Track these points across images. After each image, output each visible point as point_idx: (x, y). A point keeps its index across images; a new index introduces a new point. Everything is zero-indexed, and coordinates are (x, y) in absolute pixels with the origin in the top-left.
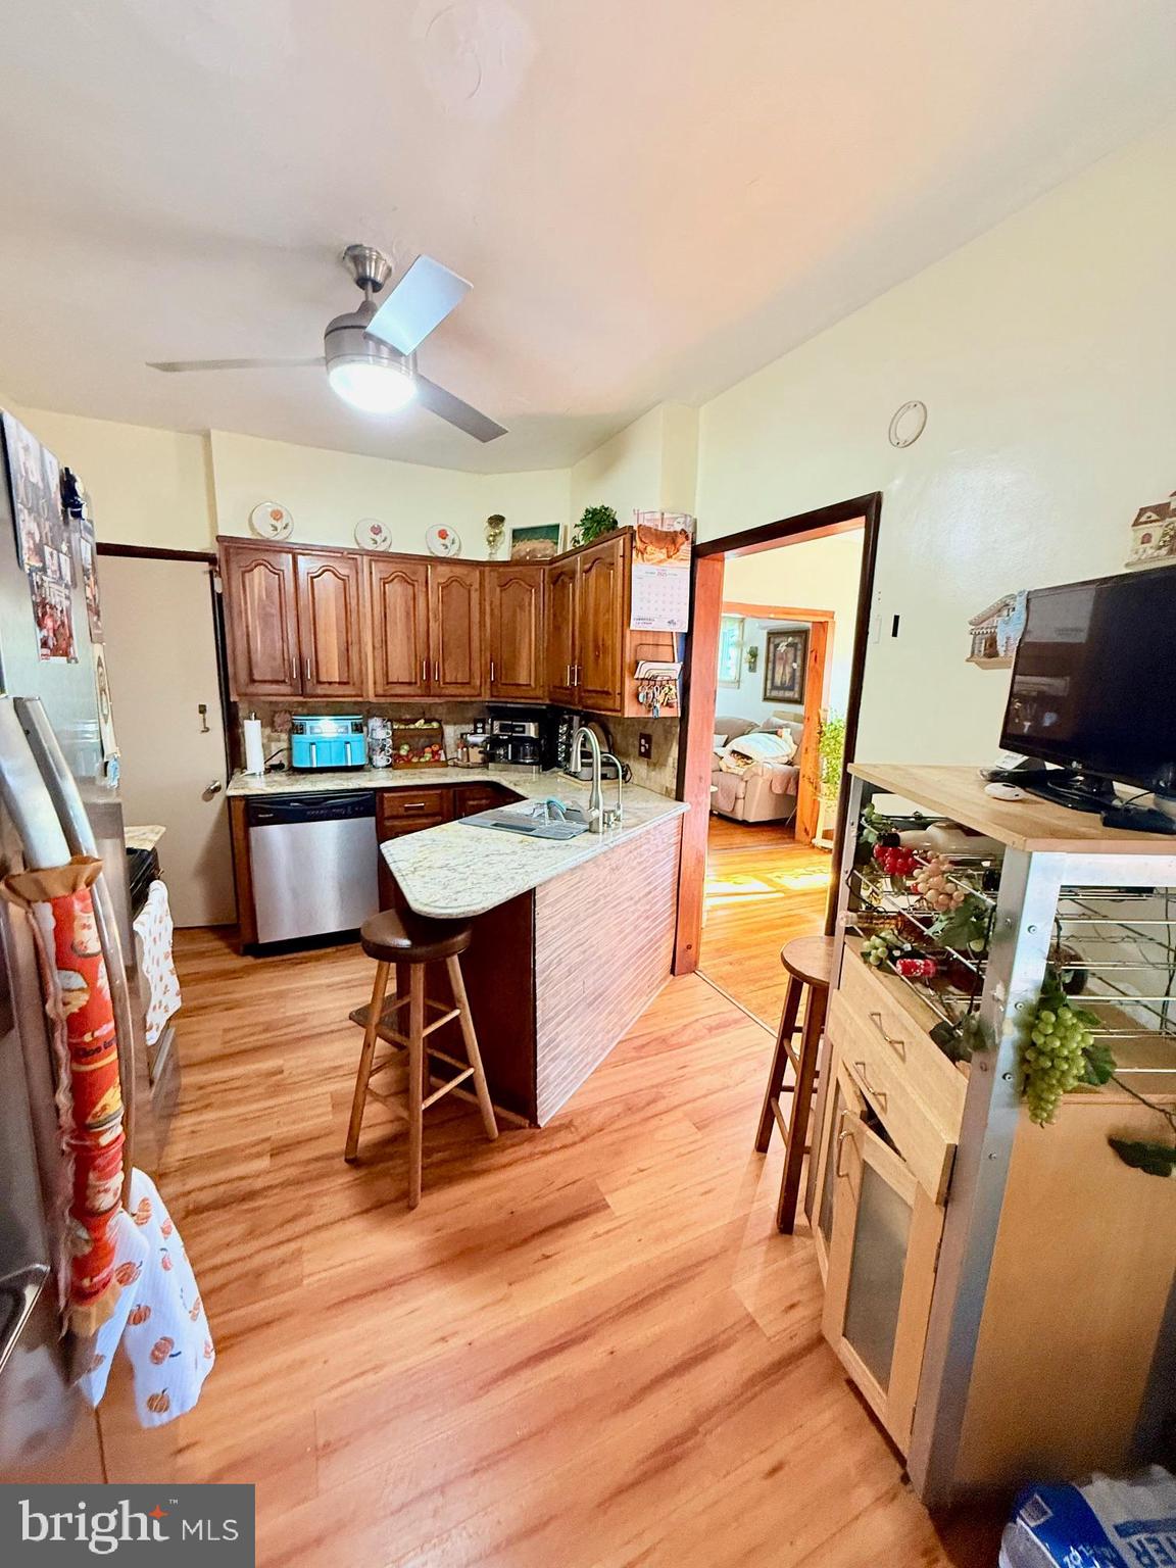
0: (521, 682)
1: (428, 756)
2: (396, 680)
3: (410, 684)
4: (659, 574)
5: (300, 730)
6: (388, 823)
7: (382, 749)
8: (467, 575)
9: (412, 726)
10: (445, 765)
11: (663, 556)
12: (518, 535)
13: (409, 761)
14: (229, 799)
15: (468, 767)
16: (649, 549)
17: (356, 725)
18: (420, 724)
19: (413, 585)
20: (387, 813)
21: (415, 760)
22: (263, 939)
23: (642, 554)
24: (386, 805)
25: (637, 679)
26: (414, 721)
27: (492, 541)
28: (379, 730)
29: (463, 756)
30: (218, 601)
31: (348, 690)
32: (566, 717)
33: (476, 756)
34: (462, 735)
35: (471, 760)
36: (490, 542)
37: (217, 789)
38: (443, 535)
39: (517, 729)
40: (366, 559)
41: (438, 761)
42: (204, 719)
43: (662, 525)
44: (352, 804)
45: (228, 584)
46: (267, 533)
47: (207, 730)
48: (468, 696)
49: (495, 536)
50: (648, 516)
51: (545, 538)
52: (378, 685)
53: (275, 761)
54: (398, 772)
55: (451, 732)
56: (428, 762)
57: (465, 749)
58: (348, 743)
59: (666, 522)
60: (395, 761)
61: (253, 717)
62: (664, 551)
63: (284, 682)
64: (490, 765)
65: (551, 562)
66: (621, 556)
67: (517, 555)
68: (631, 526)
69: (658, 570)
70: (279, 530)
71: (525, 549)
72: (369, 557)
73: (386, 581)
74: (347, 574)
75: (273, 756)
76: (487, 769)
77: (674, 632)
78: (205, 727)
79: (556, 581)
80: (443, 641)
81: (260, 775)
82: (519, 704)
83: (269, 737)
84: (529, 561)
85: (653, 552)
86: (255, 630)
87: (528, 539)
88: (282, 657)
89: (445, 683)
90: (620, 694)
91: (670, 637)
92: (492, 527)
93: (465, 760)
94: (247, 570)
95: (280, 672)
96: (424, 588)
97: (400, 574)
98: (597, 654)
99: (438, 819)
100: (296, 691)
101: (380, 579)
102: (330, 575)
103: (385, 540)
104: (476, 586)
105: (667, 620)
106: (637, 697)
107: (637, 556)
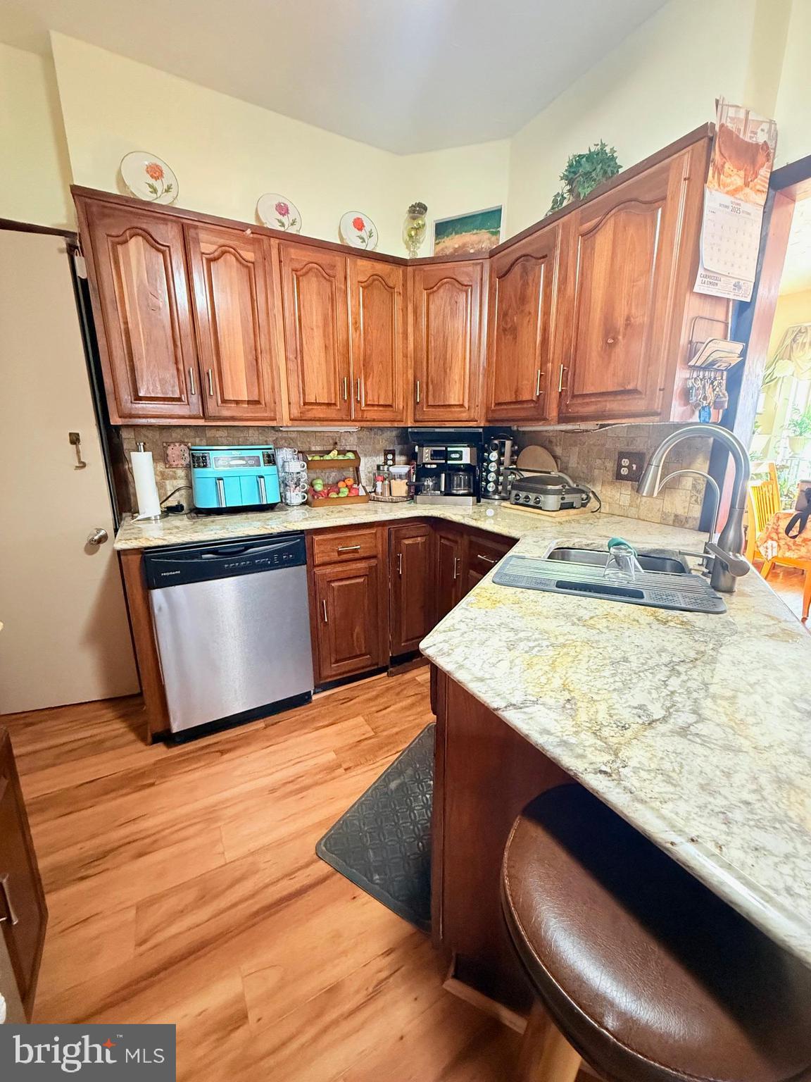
0: (452, 402)
1: (344, 492)
2: (313, 401)
3: (329, 405)
4: (733, 210)
5: (203, 463)
6: (318, 571)
7: (297, 485)
8: (388, 275)
9: (327, 457)
10: (367, 500)
12: (443, 229)
13: (328, 497)
14: (119, 553)
15: (392, 501)
17: (269, 456)
18: (334, 454)
19: (330, 282)
20: (319, 557)
21: (332, 496)
22: (178, 727)
23: (719, 174)
24: (317, 549)
25: (690, 367)
26: (329, 452)
27: (413, 238)
28: (293, 463)
29: (383, 487)
30: (83, 290)
31: (258, 412)
32: (498, 442)
33: (400, 488)
34: (378, 466)
35: (394, 493)
36: (411, 236)
37: (103, 539)
38: (359, 224)
39: (453, 456)
40: (273, 242)
41: (356, 496)
42: (78, 452)
43: (745, 133)
44: (278, 551)
45: (95, 265)
46: (145, 195)
47: (83, 465)
48: (389, 421)
49: (418, 229)
50: (732, 112)
52: (293, 406)
53: (172, 502)
54: (320, 510)
56: (346, 497)
57: (385, 482)
58: (262, 477)
59: (750, 127)
60: (313, 497)
61: (142, 448)
62: (742, 173)
63: (179, 399)
64: (418, 498)
65: (492, 254)
66: (685, 179)
67: (443, 250)
68: (713, 125)
69: (732, 203)
70: (159, 193)
71: (453, 242)
72: (277, 241)
73: (298, 273)
74: (253, 260)
75: (170, 496)
76: (415, 502)
77: (733, 300)
78: (80, 462)
79: (508, 271)
80: (365, 355)
81: (156, 520)
82: (449, 428)
83: (162, 474)
84: (460, 257)
85: (731, 173)
86: (138, 325)
87: (456, 233)
88: (174, 366)
89: (367, 405)
90: (667, 391)
91: (725, 309)
92: (414, 218)
93: (387, 493)
94: (119, 243)
95: (173, 386)
96: (343, 287)
97: (316, 265)
98: (610, 341)
99: (373, 562)
100: (195, 413)
101: (293, 270)
102: (230, 258)
103: (293, 223)
104: (399, 289)
105: (734, 281)
106: (686, 394)
107: (713, 177)
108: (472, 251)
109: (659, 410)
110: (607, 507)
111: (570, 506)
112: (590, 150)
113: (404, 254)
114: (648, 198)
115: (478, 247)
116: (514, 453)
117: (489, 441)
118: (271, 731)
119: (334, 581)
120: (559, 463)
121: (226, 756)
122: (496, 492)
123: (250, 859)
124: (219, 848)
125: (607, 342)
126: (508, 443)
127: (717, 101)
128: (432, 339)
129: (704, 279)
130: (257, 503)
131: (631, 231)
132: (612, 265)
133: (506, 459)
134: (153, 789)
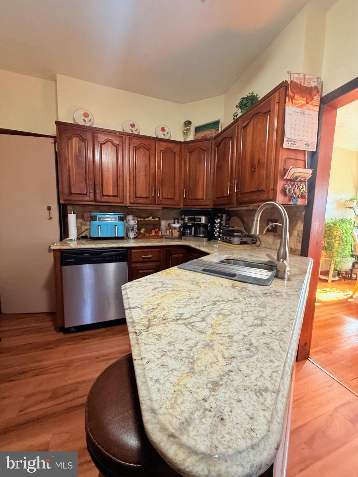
0: (199, 198)
1: (153, 234)
2: (139, 196)
3: (146, 198)
4: (301, 113)
5: (94, 218)
6: (133, 265)
7: (132, 230)
8: (174, 148)
9: (146, 219)
10: (161, 237)
11: (303, 102)
12: (198, 129)
13: (145, 235)
15: (172, 239)
16: (296, 96)
17: (121, 217)
18: (150, 218)
19: (149, 151)
20: (134, 259)
21: (147, 235)
22: (67, 325)
23: (292, 100)
24: (133, 256)
25: (285, 180)
26: (148, 217)
27: (186, 133)
28: (132, 221)
29: (169, 233)
30: (57, 155)
31: (117, 200)
32: (219, 215)
33: (176, 234)
34: (169, 224)
35: (174, 235)
36: (184, 133)
38: (163, 130)
39: (197, 220)
40: (127, 137)
41: (158, 235)
42: (50, 213)
43: (304, 83)
44: (116, 255)
46: (81, 122)
47: (51, 218)
48: (173, 205)
49: (187, 130)
50: (296, 76)
51: (212, 128)
52: (131, 198)
53: (83, 235)
54: (139, 240)
55: (164, 223)
56: (154, 236)
57: (171, 230)
58: (116, 225)
59: (307, 81)
60: (138, 235)
61: (73, 213)
62: (305, 99)
63: (86, 194)
64: (183, 238)
65: (216, 137)
66: (277, 103)
67: (197, 138)
68: (286, 81)
69: (300, 111)
70: (86, 122)
71: (201, 135)
72: (129, 137)
73: (136, 148)
74: (118, 144)
75: (83, 232)
76: (182, 239)
77: (307, 151)
78: (50, 217)
79: (220, 145)
80: (162, 178)
81: (75, 240)
82: (197, 208)
83: (81, 223)
84: (204, 139)
85: (298, 99)
86: (73, 168)
87: (203, 131)
88: (85, 182)
89: (162, 198)
90: (275, 190)
91: (303, 155)
92: (186, 126)
93: (171, 235)
94: (69, 139)
95: (84, 189)
96: (154, 153)
97: (143, 145)
98: (253, 170)
99: (158, 263)
100: (91, 199)
101: (134, 147)
102: (110, 144)
103: (136, 130)
104: (178, 153)
105: (305, 143)
106: (284, 192)
107: (289, 101)
108: (208, 137)
109: (272, 199)
110: (264, 244)
111: (246, 243)
112: (247, 95)
113: (182, 140)
114: (264, 111)
115: (211, 136)
116: (227, 220)
117: (216, 214)
118: (107, 333)
119: (141, 270)
120: (245, 225)
121: (84, 341)
122: (219, 237)
123: (76, 385)
124: (67, 378)
125: (252, 170)
126: (224, 216)
127: (288, 72)
128: (191, 172)
129: (288, 142)
130: (114, 236)
131: (259, 125)
132: (253, 138)
133: (223, 223)
134: (51, 350)
